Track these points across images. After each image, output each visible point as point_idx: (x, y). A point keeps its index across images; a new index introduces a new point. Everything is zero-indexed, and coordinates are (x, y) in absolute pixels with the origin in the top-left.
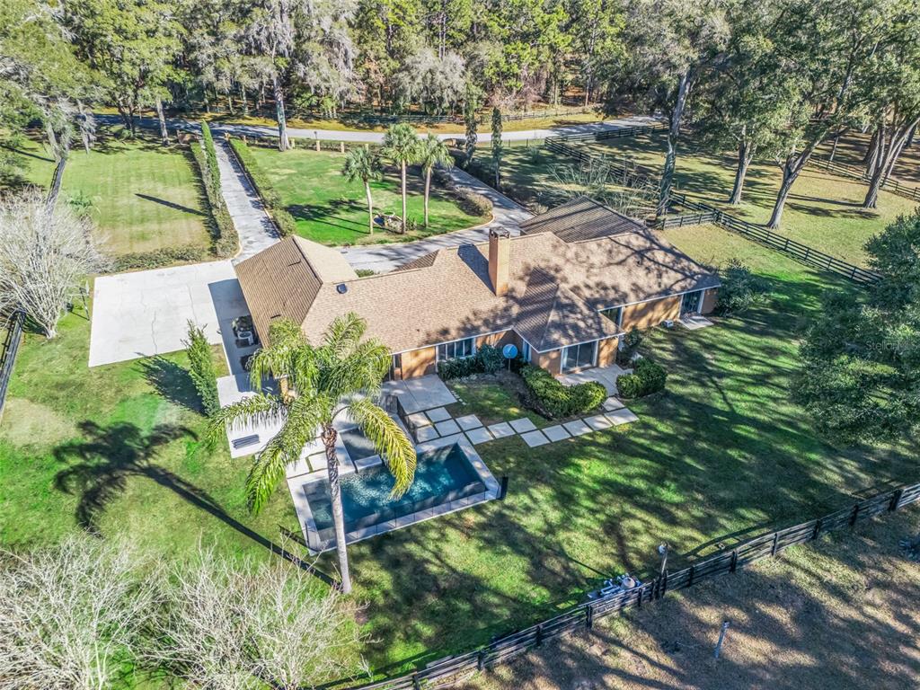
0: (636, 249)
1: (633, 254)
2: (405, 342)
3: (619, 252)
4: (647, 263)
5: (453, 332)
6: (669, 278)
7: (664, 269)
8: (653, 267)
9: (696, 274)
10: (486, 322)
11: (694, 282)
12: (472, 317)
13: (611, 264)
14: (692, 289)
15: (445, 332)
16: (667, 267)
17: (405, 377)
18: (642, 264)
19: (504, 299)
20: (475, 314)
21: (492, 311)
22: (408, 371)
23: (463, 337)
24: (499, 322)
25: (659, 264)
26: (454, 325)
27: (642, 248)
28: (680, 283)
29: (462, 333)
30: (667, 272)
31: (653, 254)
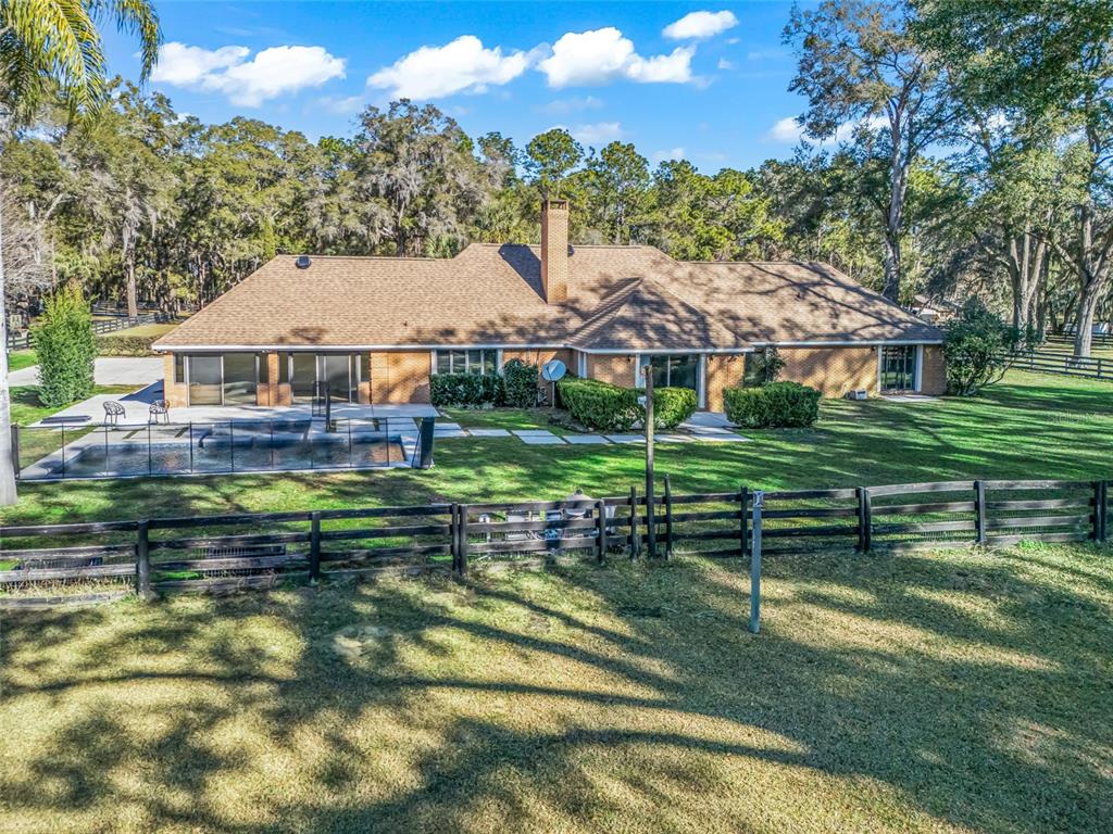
0: (794, 280)
1: (787, 286)
2: (380, 335)
3: (764, 281)
4: (812, 298)
5: (462, 336)
6: (851, 320)
7: (845, 309)
8: (824, 304)
9: (901, 321)
10: (521, 332)
11: (897, 331)
12: (497, 321)
13: (750, 292)
14: (895, 338)
15: (449, 333)
16: (849, 307)
17: (376, 398)
18: (804, 299)
19: (560, 309)
20: (505, 319)
21: (536, 320)
22: (381, 387)
23: (476, 342)
24: (542, 334)
25: (835, 302)
26: (464, 326)
27: (805, 281)
28: (872, 329)
29: (477, 338)
30: (848, 313)
31: (825, 289)
